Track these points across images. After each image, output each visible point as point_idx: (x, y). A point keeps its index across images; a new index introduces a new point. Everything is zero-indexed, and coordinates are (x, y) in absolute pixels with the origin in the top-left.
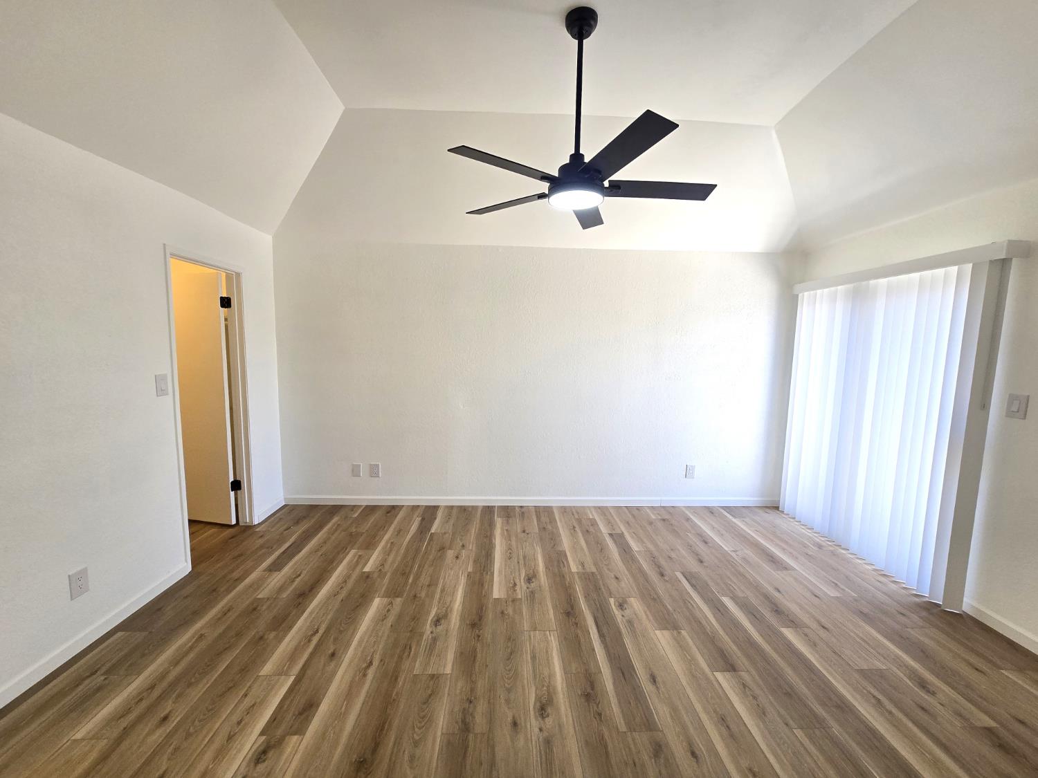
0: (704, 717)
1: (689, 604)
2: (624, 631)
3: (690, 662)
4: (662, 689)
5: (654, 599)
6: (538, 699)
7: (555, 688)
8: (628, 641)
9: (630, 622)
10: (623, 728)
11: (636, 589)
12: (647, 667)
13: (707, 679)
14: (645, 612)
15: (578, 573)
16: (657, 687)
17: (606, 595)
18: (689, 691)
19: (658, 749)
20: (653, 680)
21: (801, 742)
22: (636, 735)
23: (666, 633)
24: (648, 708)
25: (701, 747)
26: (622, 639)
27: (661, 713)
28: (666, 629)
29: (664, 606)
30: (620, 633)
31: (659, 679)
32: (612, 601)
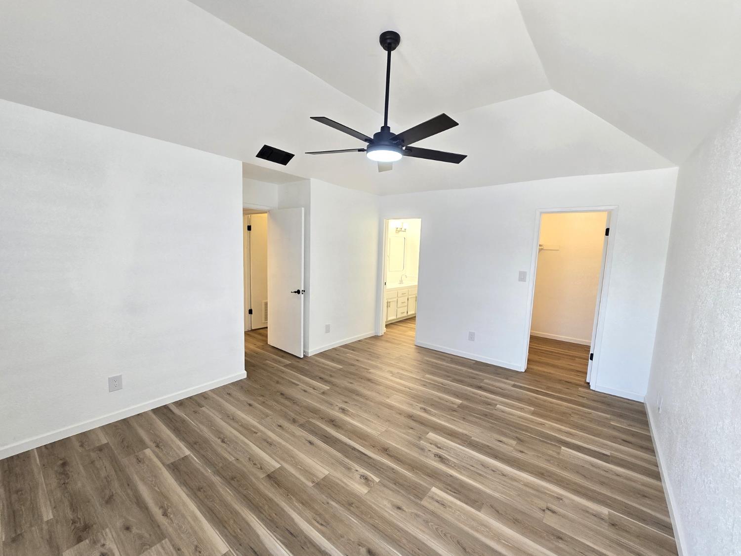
0: (280, 441)
1: (320, 522)
2: (347, 460)
3: (297, 464)
4: (304, 441)
5: (351, 504)
6: (348, 411)
7: (347, 417)
8: (339, 455)
9: (349, 469)
10: (310, 420)
11: (373, 505)
12: (317, 447)
13: (283, 459)
14: (346, 484)
15: (430, 489)
16: (307, 440)
17: (386, 482)
18: (291, 448)
19: (294, 421)
20: (311, 443)
21: (231, 455)
22: (305, 421)
23: (322, 476)
24: (306, 431)
25: (278, 430)
26: (343, 454)
27: (299, 432)
28: (324, 479)
29: (338, 502)
30: (347, 457)
31: (308, 444)
32: (377, 480)
